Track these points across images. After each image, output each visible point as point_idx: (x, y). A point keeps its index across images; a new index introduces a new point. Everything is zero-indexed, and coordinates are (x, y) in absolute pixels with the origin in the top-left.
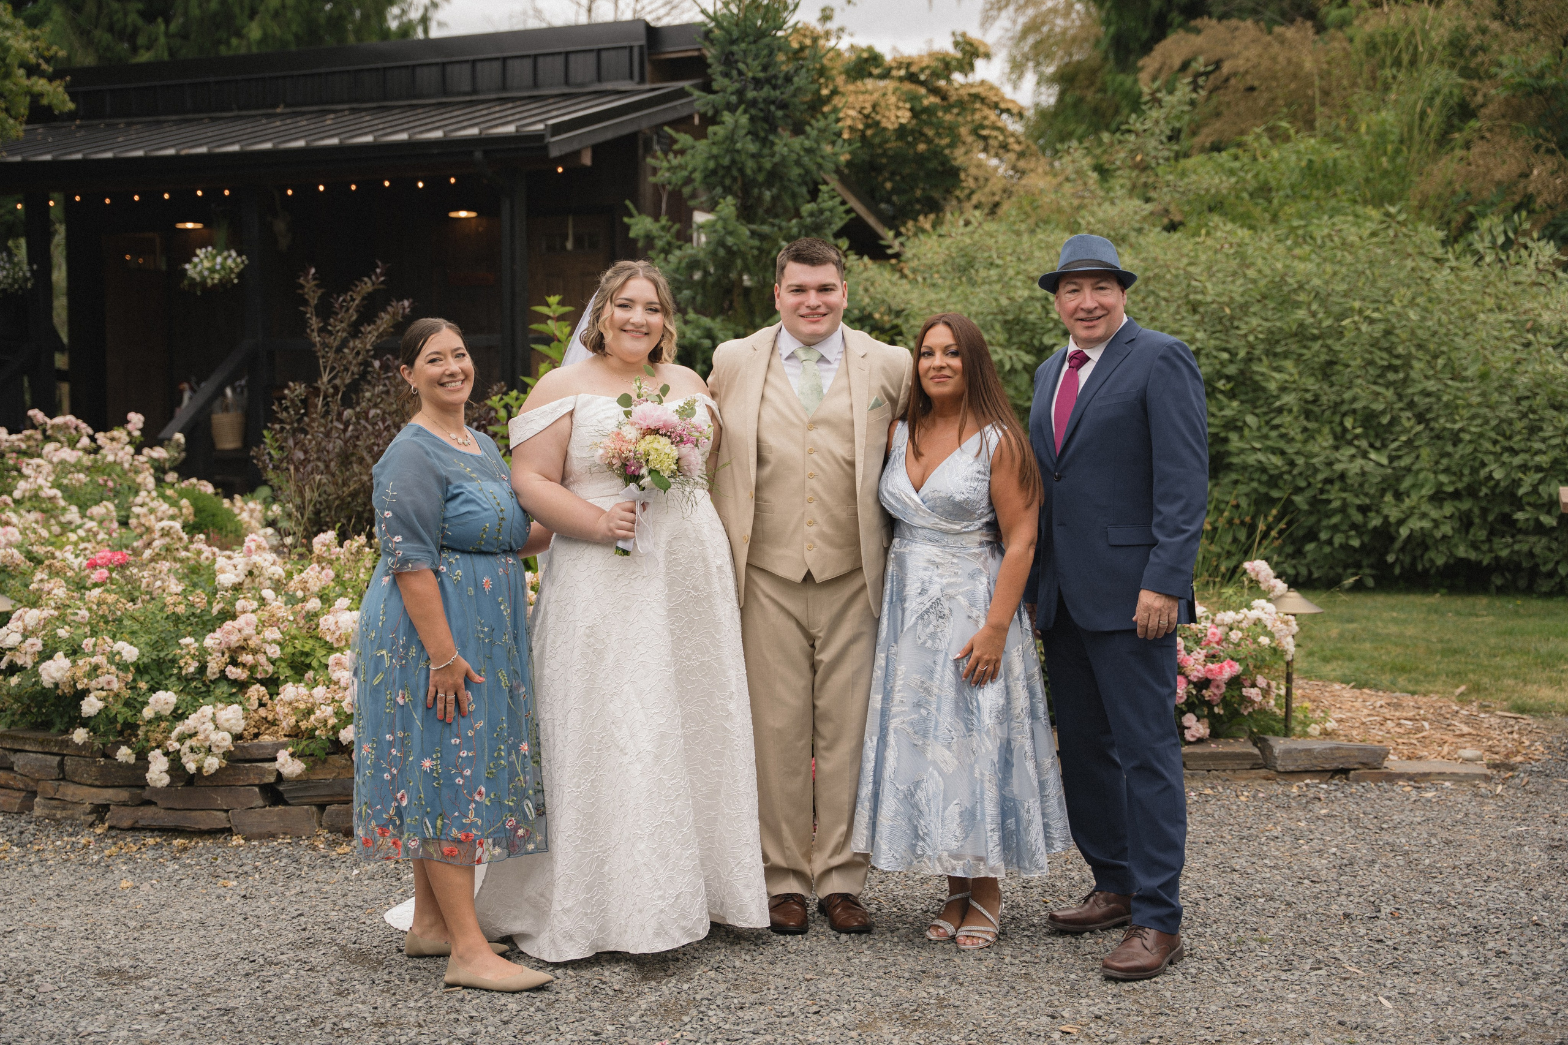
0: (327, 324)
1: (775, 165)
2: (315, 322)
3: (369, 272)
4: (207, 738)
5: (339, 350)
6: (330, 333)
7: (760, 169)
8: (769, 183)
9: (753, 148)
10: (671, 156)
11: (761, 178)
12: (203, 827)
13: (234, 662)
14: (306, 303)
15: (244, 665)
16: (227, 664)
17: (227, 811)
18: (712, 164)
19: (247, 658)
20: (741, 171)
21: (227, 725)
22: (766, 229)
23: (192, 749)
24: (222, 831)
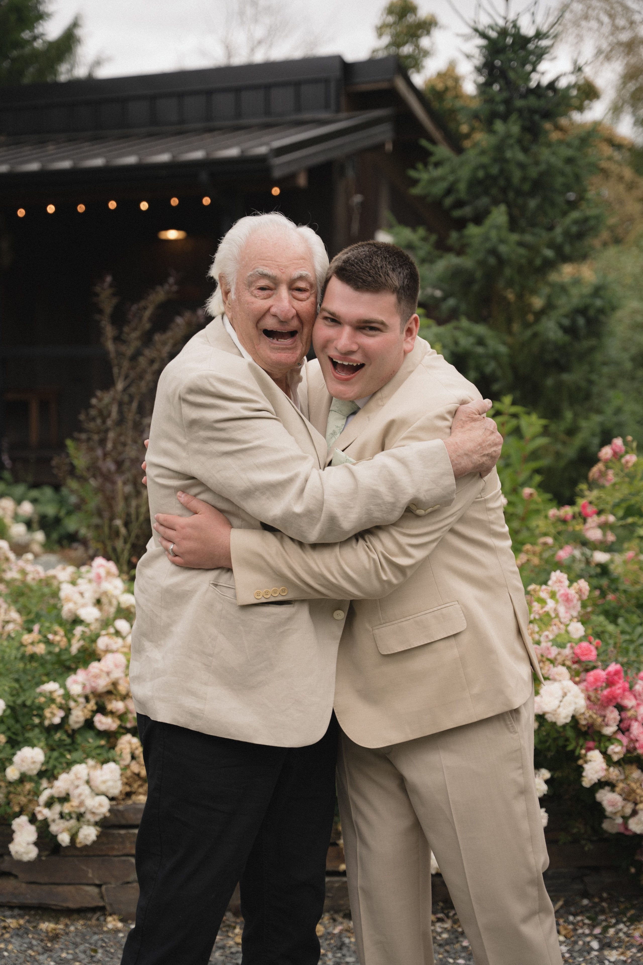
0: (121, 332)
1: (542, 174)
2: (109, 331)
3: (162, 282)
4: (82, 804)
5: (134, 358)
6: (124, 342)
7: (524, 179)
8: (532, 193)
9: (521, 156)
10: (431, 168)
11: (526, 187)
12: (71, 905)
13: (101, 709)
14: (100, 311)
15: (112, 713)
16: (94, 713)
17: (99, 886)
18: (481, 174)
19: (118, 706)
20: (508, 180)
21: (103, 788)
22: (528, 238)
23: (62, 816)
24: (94, 910)
